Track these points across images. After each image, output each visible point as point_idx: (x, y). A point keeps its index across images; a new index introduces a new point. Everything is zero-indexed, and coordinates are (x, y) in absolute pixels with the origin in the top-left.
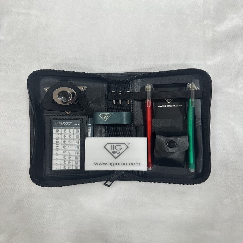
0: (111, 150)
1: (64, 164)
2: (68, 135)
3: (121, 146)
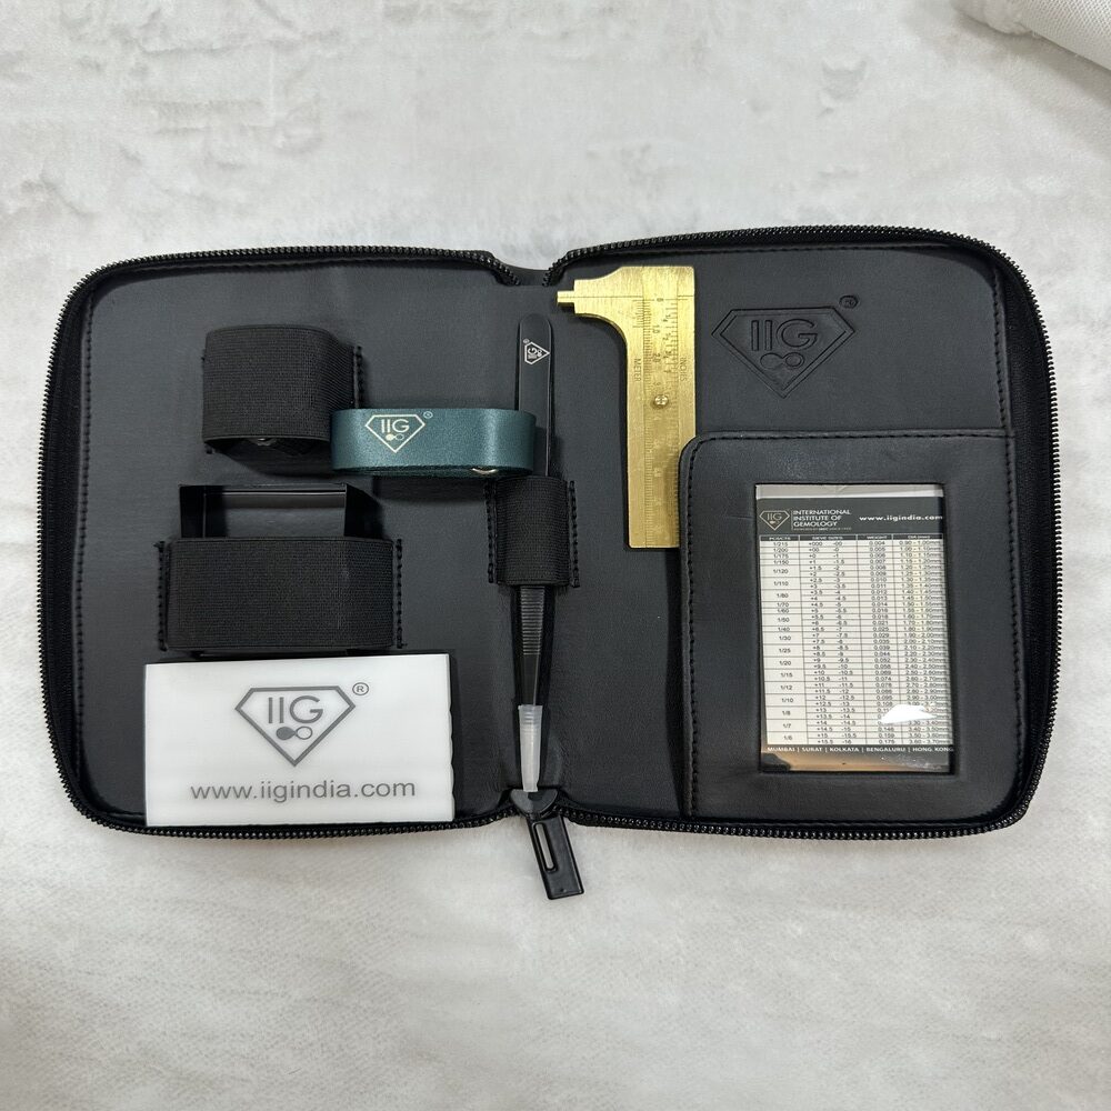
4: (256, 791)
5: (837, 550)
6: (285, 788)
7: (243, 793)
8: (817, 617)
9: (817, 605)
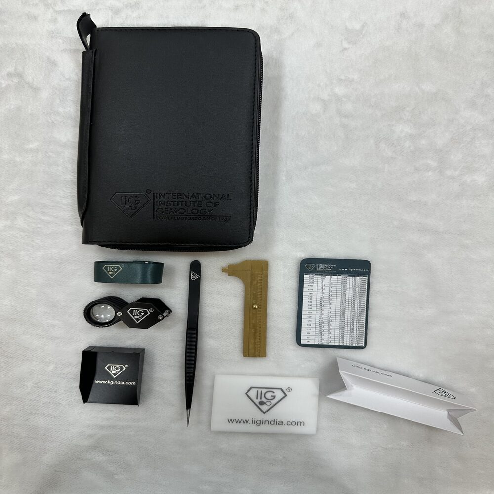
0: (257, 399)
1: (321, 335)
2: (328, 287)
3: (274, 392)
4: (250, 421)
5: (330, 279)
6: (260, 421)
7: (246, 422)
8: (322, 302)
9: (322, 298)
